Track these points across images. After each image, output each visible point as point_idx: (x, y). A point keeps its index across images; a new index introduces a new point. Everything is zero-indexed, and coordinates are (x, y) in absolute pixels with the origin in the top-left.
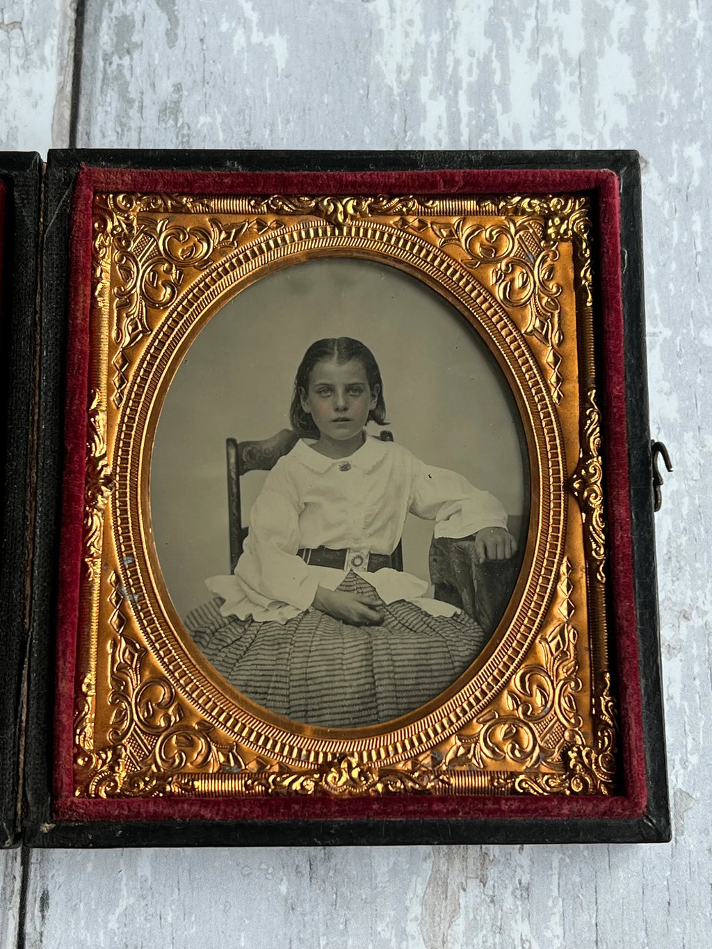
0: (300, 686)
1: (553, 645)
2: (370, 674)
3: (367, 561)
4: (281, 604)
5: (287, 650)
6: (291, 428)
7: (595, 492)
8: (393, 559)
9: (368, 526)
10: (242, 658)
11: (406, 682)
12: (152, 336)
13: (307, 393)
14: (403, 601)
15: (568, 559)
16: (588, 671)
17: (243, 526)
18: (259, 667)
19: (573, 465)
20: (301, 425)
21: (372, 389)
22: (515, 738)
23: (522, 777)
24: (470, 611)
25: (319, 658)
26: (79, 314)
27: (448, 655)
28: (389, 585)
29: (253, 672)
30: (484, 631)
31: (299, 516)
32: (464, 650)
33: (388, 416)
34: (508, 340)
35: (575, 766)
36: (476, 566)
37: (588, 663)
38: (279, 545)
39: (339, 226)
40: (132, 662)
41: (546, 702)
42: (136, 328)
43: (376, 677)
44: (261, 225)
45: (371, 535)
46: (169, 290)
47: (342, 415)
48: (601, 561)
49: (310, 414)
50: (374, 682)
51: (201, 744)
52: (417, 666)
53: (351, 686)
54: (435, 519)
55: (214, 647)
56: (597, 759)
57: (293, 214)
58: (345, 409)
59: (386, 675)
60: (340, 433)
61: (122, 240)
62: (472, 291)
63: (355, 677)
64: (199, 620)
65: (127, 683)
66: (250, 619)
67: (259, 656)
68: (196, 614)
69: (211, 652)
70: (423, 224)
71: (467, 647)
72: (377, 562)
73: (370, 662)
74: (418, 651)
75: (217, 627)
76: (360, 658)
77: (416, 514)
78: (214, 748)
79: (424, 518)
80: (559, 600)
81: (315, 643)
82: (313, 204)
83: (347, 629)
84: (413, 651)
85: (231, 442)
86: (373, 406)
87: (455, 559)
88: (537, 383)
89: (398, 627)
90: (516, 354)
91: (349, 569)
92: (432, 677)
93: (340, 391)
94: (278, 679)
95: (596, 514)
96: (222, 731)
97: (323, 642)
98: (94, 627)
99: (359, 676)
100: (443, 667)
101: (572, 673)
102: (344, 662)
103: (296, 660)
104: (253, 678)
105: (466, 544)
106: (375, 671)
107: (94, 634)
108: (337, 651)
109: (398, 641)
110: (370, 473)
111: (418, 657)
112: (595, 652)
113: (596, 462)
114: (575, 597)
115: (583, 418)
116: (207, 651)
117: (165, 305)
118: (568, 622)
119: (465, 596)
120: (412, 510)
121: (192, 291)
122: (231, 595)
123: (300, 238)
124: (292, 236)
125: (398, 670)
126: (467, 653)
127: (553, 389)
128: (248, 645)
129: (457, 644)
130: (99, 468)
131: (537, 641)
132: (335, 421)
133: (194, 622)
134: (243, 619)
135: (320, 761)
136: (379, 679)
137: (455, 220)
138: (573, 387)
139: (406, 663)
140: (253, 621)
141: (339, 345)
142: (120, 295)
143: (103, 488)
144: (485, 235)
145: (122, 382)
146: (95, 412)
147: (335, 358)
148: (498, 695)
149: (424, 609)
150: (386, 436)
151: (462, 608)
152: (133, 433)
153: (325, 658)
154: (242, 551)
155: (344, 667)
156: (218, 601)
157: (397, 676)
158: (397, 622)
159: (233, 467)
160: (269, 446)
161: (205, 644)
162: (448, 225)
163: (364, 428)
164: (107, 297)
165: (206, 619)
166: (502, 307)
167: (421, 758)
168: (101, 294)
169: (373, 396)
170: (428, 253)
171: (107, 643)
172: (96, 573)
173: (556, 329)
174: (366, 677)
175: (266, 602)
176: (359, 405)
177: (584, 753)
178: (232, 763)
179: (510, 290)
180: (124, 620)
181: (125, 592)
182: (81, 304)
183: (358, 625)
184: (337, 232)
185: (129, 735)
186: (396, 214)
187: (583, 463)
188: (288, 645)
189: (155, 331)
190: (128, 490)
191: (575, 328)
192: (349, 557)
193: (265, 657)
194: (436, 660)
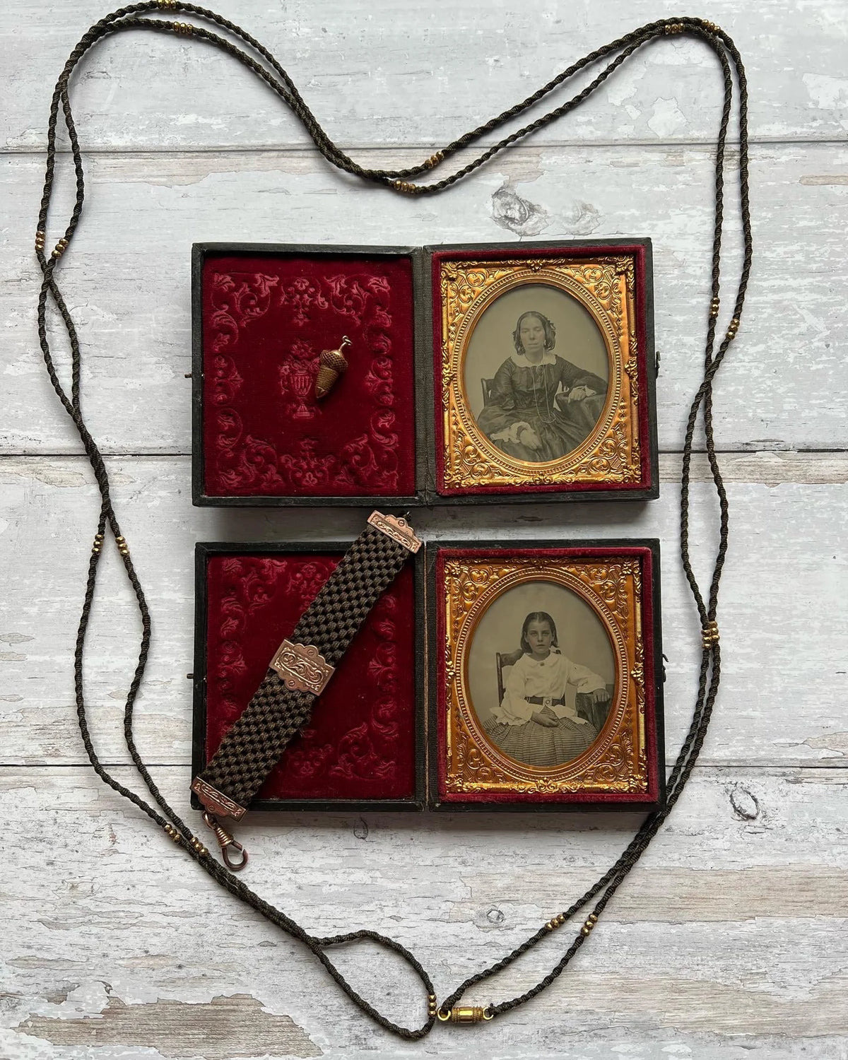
0: (527, 750)
1: (624, 737)
2: (553, 745)
3: (551, 702)
4: (519, 719)
5: (522, 736)
8: (561, 701)
9: (551, 687)
10: (505, 739)
11: (567, 749)
13: (527, 634)
14: (565, 717)
18: (512, 743)
20: (525, 648)
21: (552, 632)
22: (610, 773)
25: (533, 739)
27: (583, 739)
28: (560, 711)
29: (509, 745)
30: (596, 730)
32: (589, 737)
33: (558, 644)
38: (518, 695)
40: (464, 742)
45: (553, 691)
47: (540, 643)
48: (643, 705)
49: (528, 643)
50: (555, 749)
52: (571, 743)
53: (547, 751)
54: (577, 685)
58: (542, 641)
59: (560, 747)
60: (541, 650)
64: (488, 724)
65: (462, 749)
67: (511, 739)
68: (486, 722)
69: (493, 737)
71: (590, 735)
72: (555, 702)
73: (553, 741)
74: (571, 737)
75: (495, 727)
76: (549, 740)
77: (570, 684)
78: (496, 775)
79: (573, 685)
80: (626, 719)
81: (532, 734)
83: (544, 729)
84: (569, 737)
85: (498, 654)
86: (552, 640)
87: (585, 701)
89: (563, 728)
91: (544, 705)
92: (577, 747)
93: (540, 633)
94: (519, 747)
95: (641, 686)
97: (535, 734)
99: (549, 746)
100: (581, 743)
101: (631, 748)
102: (543, 741)
103: (525, 740)
104: (509, 747)
106: (555, 744)
108: (540, 737)
109: (563, 733)
110: (552, 667)
111: (571, 739)
113: (641, 665)
116: (491, 736)
118: (629, 728)
119: (589, 716)
120: (568, 682)
122: (500, 715)
125: (564, 744)
128: (506, 734)
129: (587, 734)
131: (618, 736)
132: (538, 646)
133: (486, 725)
134: (504, 724)
136: (557, 748)
139: (567, 742)
140: (508, 725)
141: (539, 615)
147: (538, 620)
149: (573, 721)
150: (558, 652)
152: (462, 654)
153: (536, 739)
154: (503, 698)
155: (543, 743)
156: (495, 717)
157: (564, 747)
158: (563, 726)
159: (499, 664)
160: (513, 656)
161: (491, 733)
163: (549, 648)
165: (491, 724)
166: (603, 600)
168: (447, 596)
169: (553, 636)
172: (449, 708)
174: (552, 747)
175: (513, 718)
176: (547, 639)
181: (461, 714)
183: (548, 727)
185: (464, 769)
188: (522, 734)
190: (461, 675)
192: (545, 700)
193: (513, 739)
194: (579, 740)
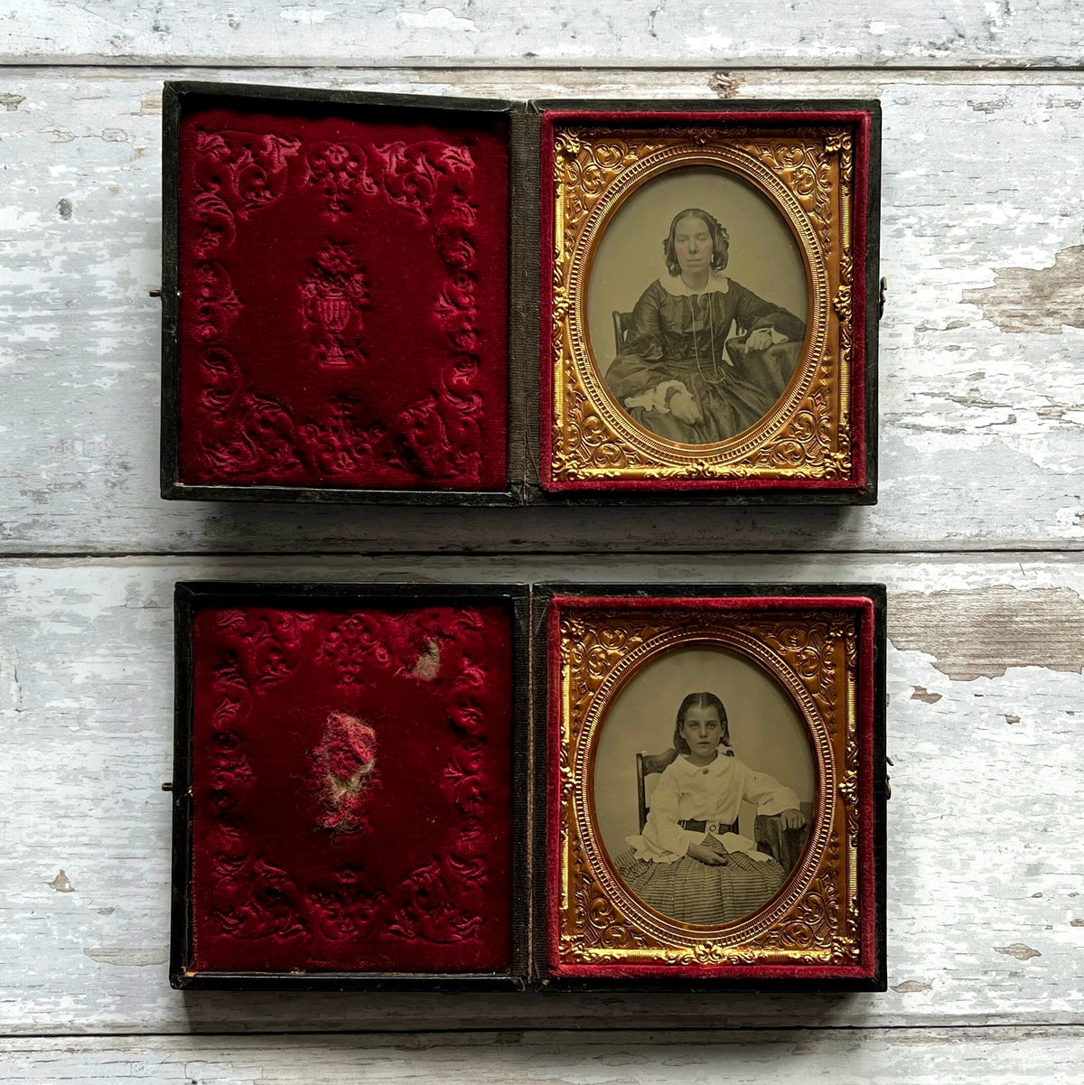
0: (680, 900)
2: (719, 894)
3: (718, 828)
4: (669, 853)
5: (672, 879)
6: (674, 748)
8: (733, 827)
9: (718, 807)
10: (647, 883)
11: (740, 898)
13: (683, 726)
14: (739, 852)
16: (844, 896)
17: (647, 807)
18: (657, 889)
20: (680, 746)
21: (722, 724)
22: (802, 933)
25: (690, 884)
27: (764, 883)
28: (731, 842)
29: (654, 892)
30: (785, 871)
31: (679, 801)
33: (731, 741)
37: (845, 891)
38: (668, 818)
40: (587, 887)
42: (585, 689)
43: (723, 895)
45: (720, 813)
47: (704, 740)
49: (685, 739)
50: (722, 898)
51: (626, 934)
52: (746, 889)
53: (708, 900)
54: (758, 804)
55: (631, 877)
58: (706, 737)
59: (729, 895)
60: (703, 751)
63: (711, 895)
64: (622, 861)
65: (584, 899)
66: (651, 861)
67: (656, 883)
68: (620, 857)
69: (629, 880)
71: (775, 879)
72: (724, 829)
73: (719, 887)
74: (747, 881)
75: (633, 865)
76: (714, 884)
77: (747, 801)
78: (633, 936)
79: (752, 803)
80: (830, 856)
81: (688, 876)
83: (707, 868)
84: (744, 881)
85: (639, 756)
86: (722, 735)
87: (769, 827)
89: (736, 867)
91: (708, 833)
92: (755, 896)
93: (703, 725)
94: (668, 896)
96: (637, 927)
97: (693, 875)
98: (566, 869)
99: (714, 895)
100: (761, 890)
101: (835, 896)
102: (705, 887)
103: (677, 885)
104: (653, 895)
106: (722, 892)
107: (566, 873)
108: (701, 880)
109: (735, 875)
110: (719, 776)
111: (747, 884)
113: (853, 775)
114: (838, 853)
116: (627, 879)
118: (833, 867)
119: (774, 849)
120: (744, 798)
122: (640, 847)
125: (735, 891)
126: (775, 882)
128: (650, 876)
129: (769, 877)
131: (817, 879)
132: (699, 744)
133: (620, 862)
134: (647, 861)
136: (725, 897)
139: (740, 888)
140: (653, 862)
141: (702, 697)
145: (578, 724)
147: (700, 705)
148: (793, 909)
149: (751, 857)
150: (730, 753)
151: (772, 856)
152: (585, 754)
153: (694, 884)
154: (646, 821)
155: (705, 890)
156: (633, 851)
157: (735, 895)
158: (735, 864)
159: (640, 771)
160: (661, 758)
161: (626, 875)
163: (717, 748)
164: (568, 672)
165: (626, 861)
166: (799, 676)
169: (722, 729)
171: (572, 878)
174: (717, 895)
175: (660, 851)
176: (715, 734)
180: (582, 863)
181: (582, 846)
183: (712, 865)
185: (586, 928)
188: (673, 876)
192: (708, 825)
193: (660, 883)
194: (758, 886)
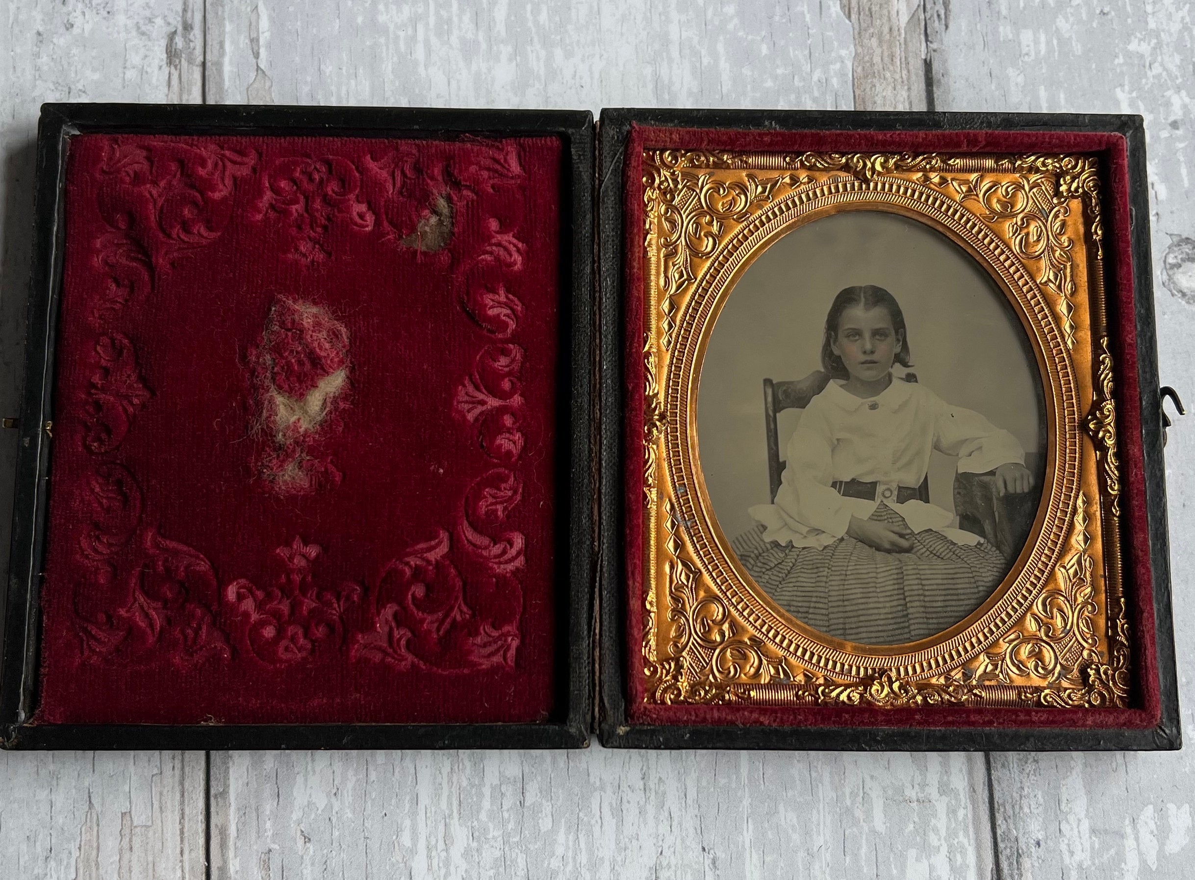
0: (838, 606)
1: (1071, 571)
2: (902, 597)
3: (896, 493)
4: (818, 532)
5: (825, 573)
6: (823, 370)
7: (1109, 432)
8: (920, 492)
9: (895, 460)
10: (784, 580)
11: (935, 604)
12: (696, 283)
13: (836, 335)
14: (931, 530)
15: (1083, 494)
16: (1103, 596)
17: (781, 460)
18: (800, 589)
19: (1087, 407)
20: (833, 367)
21: (897, 333)
22: (1038, 656)
23: (1047, 691)
24: (992, 540)
25: (854, 582)
26: (635, 264)
27: (972, 580)
28: (917, 515)
29: (795, 593)
30: (1005, 559)
31: (833, 451)
32: (988, 576)
33: (912, 359)
34: (1025, 289)
35: (1094, 681)
36: (997, 499)
37: (1103, 588)
38: (815, 478)
39: (867, 181)
40: (688, 582)
41: (1066, 625)
42: (681, 276)
43: (908, 599)
44: (794, 180)
45: (899, 469)
46: (711, 239)
47: (868, 358)
48: (1115, 496)
49: (840, 357)
50: (906, 604)
51: (753, 658)
52: (944, 590)
53: (885, 607)
54: (957, 455)
55: (758, 570)
56: (1113, 675)
57: (825, 170)
58: (872, 352)
59: (916, 598)
60: (868, 374)
61: (667, 194)
62: (990, 243)
63: (888, 599)
64: (744, 545)
65: (684, 601)
66: (790, 545)
67: (800, 579)
68: (740, 539)
69: (756, 574)
70: (943, 181)
71: (990, 573)
72: (905, 494)
73: (901, 586)
74: (945, 576)
75: (761, 551)
76: (892, 582)
77: (940, 451)
78: (765, 662)
79: (949, 455)
80: (1076, 531)
81: (850, 568)
82: (844, 160)
83: (879, 556)
84: (940, 576)
85: (768, 382)
86: (898, 349)
87: (978, 493)
88: (1052, 330)
89: (926, 554)
90: (1032, 302)
91: (879, 501)
92: (959, 600)
93: (867, 335)
94: (818, 600)
95: (1111, 452)
96: (771, 646)
97: (858, 567)
98: (653, 549)
99: (892, 598)
100: (969, 591)
101: (1089, 598)
102: (878, 585)
103: (833, 583)
104: (795, 598)
105: (986, 479)
106: (906, 594)
107: (653, 555)
108: (871, 575)
109: (926, 567)
110: (896, 412)
111: (945, 582)
112: (1110, 578)
113: (1109, 406)
114: (1090, 529)
115: (1096, 364)
116: (752, 573)
117: (708, 255)
118: (1085, 551)
119: (988, 527)
120: (937, 447)
121: (732, 242)
122: (772, 523)
123: (830, 192)
124: (822, 190)
125: (927, 593)
126: (990, 579)
127: (1067, 336)
128: (789, 568)
129: (981, 570)
130: (653, 406)
131: (1056, 569)
132: (863, 363)
133: (739, 546)
134: (783, 544)
135: (862, 675)
136: (910, 601)
137: (973, 177)
138: (1086, 335)
139: (935, 587)
140: (793, 547)
141: (865, 293)
142: (666, 245)
143: (658, 423)
144: (1001, 192)
145: (670, 327)
146: (648, 354)
147: (862, 304)
148: (1022, 618)
149: (950, 538)
150: (911, 378)
151: (985, 537)
152: (681, 373)
153: (860, 581)
154: (780, 483)
155: (878, 590)
156: (761, 529)
157: (927, 599)
158: (925, 549)
159: (770, 405)
160: (804, 386)
161: (750, 567)
162: (967, 182)
163: (890, 369)
164: (654, 247)
165: (750, 545)
166: (1018, 259)
167: (953, 674)
168: (650, 245)
169: (898, 340)
170: (949, 207)
171: (664, 564)
172: (653, 501)
173: (1068, 279)
174: (898, 599)
175: (805, 530)
176: (885, 348)
177: (1102, 671)
178: (782, 676)
179: (1025, 243)
180: (679, 545)
181: (680, 519)
182: (637, 255)
183: (889, 551)
184: (864, 186)
185: (688, 648)
186: (918, 171)
187: (1097, 406)
188: (826, 569)
189: (699, 279)
190: (678, 426)
191: (1086, 279)
192: (880, 489)
193: (805, 579)
194: (962, 585)
